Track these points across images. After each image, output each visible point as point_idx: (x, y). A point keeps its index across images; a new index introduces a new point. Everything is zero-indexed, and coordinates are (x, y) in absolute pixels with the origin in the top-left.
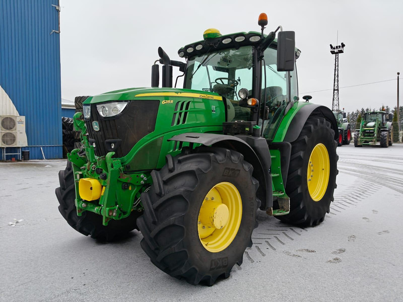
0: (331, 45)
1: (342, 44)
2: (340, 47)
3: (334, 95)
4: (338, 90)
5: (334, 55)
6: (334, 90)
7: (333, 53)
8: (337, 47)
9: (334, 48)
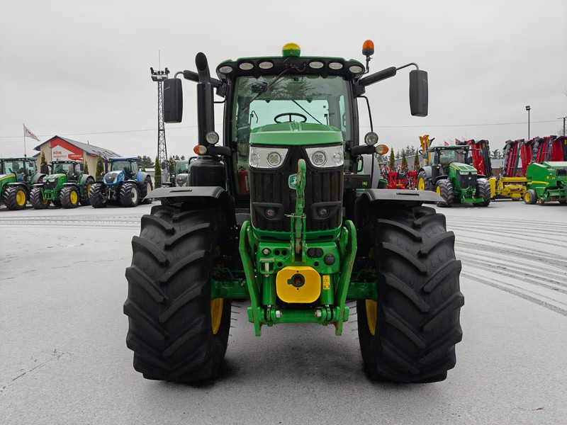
0: (152, 69)
1: (166, 69)
2: (163, 73)
3: (159, 137)
4: (164, 130)
5: (157, 82)
6: (159, 130)
7: (154, 79)
8: (159, 72)
9: (155, 74)
